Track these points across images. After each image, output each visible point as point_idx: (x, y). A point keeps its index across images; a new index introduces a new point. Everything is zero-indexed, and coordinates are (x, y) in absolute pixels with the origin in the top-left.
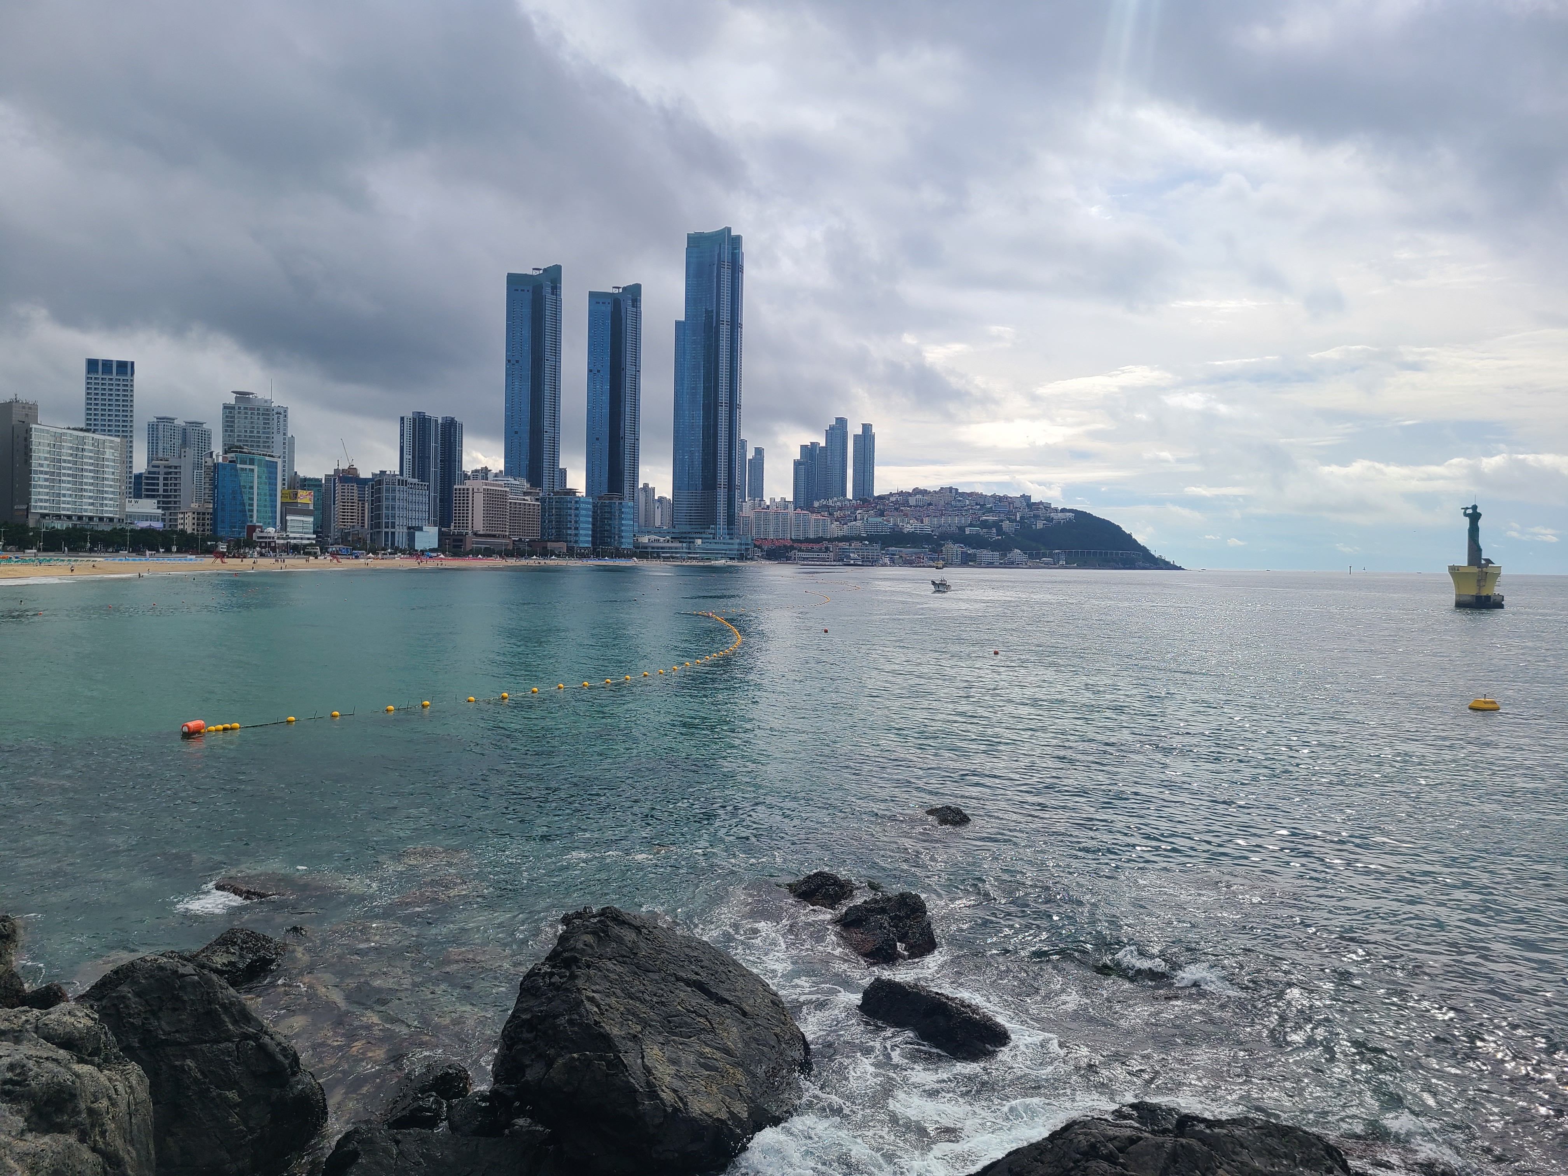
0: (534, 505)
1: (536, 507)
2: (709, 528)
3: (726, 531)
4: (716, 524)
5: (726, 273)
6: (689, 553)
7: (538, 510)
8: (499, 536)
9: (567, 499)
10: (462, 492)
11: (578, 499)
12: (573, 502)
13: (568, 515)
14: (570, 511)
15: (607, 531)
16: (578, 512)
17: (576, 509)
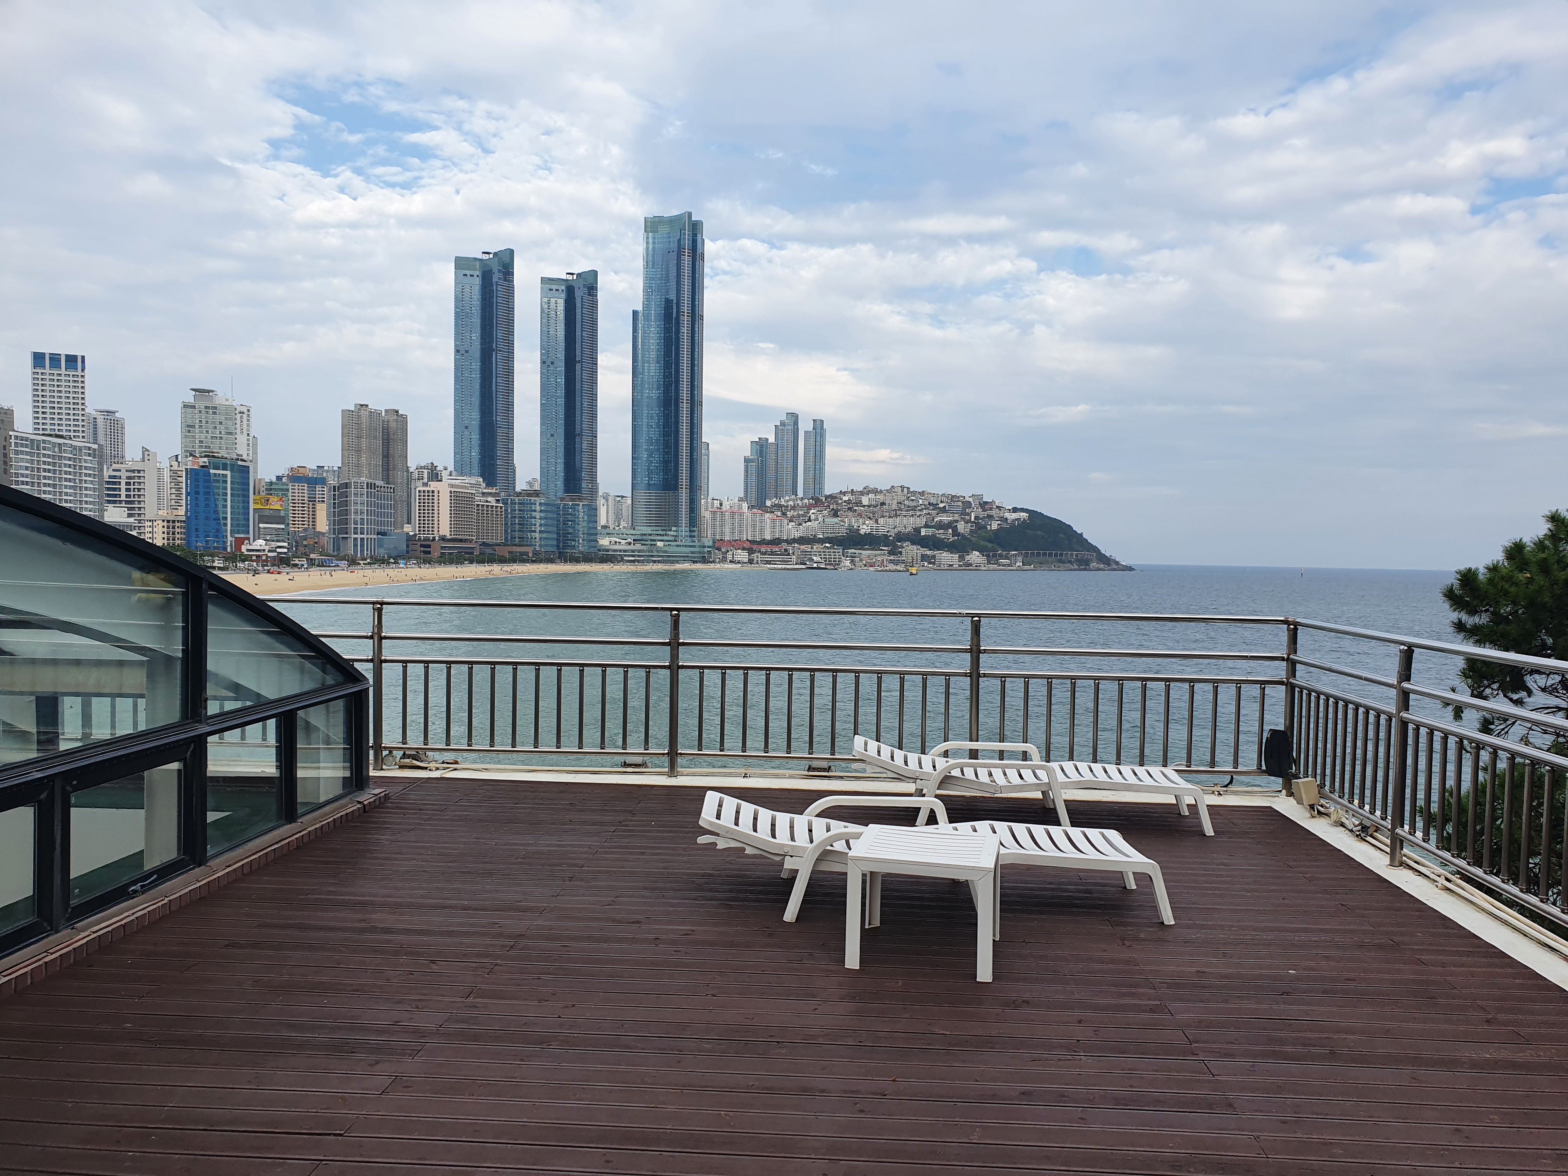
0: (497, 507)
1: (498, 509)
2: (670, 530)
3: (688, 534)
4: (677, 526)
5: (687, 261)
6: (652, 556)
7: (501, 512)
8: (466, 541)
9: (530, 500)
10: (426, 494)
11: (542, 501)
12: (538, 504)
13: (531, 518)
14: (533, 513)
15: (570, 534)
16: (542, 515)
17: (541, 511)
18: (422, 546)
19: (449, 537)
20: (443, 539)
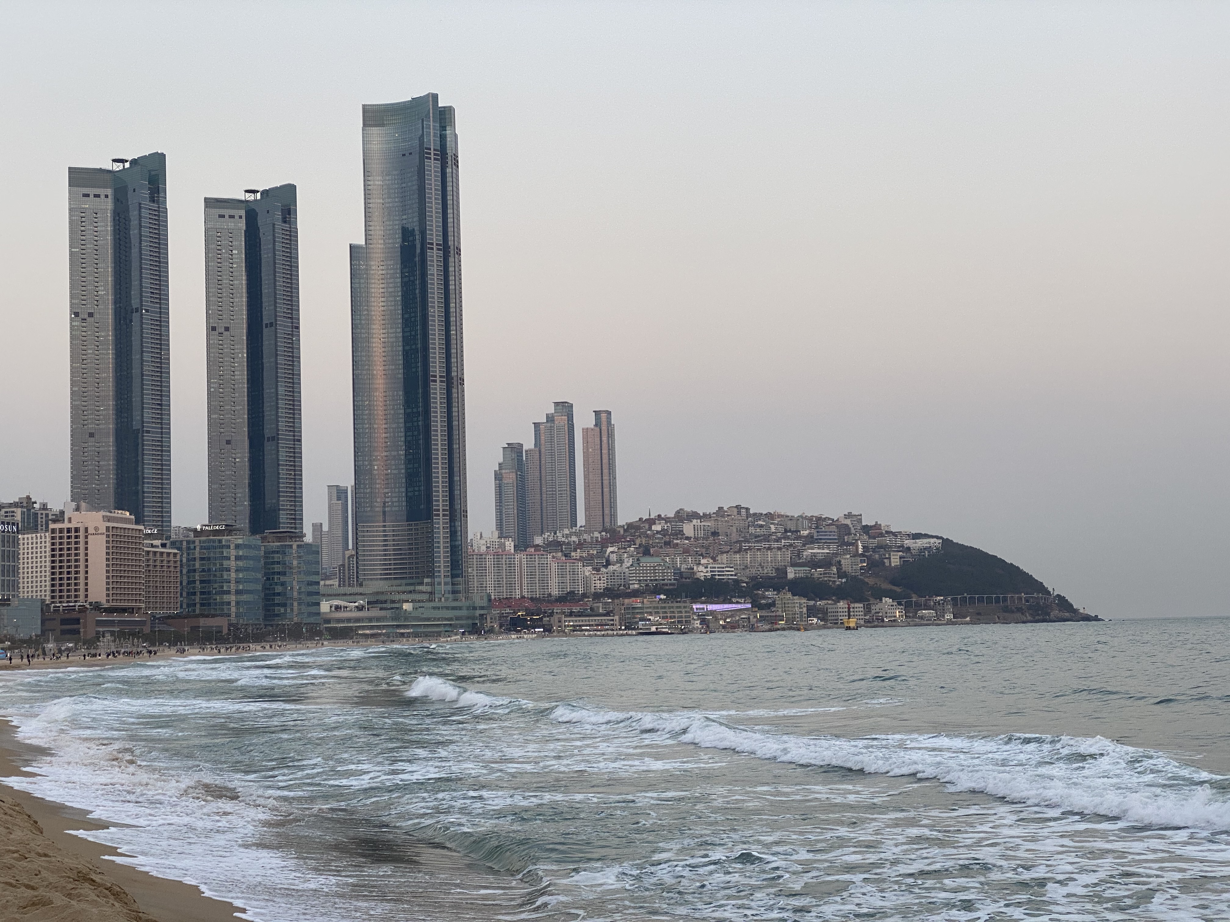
0: (169, 554)
1: (171, 558)
2: (421, 584)
3: (449, 587)
4: (433, 577)
5: (433, 166)
6: (398, 626)
7: (175, 562)
8: (130, 611)
9: (220, 541)
10: (65, 534)
11: (240, 541)
12: (232, 546)
13: (222, 569)
14: (225, 563)
15: (279, 594)
16: (240, 563)
17: (238, 558)
18: (64, 622)
19: (106, 606)
20: (97, 607)
